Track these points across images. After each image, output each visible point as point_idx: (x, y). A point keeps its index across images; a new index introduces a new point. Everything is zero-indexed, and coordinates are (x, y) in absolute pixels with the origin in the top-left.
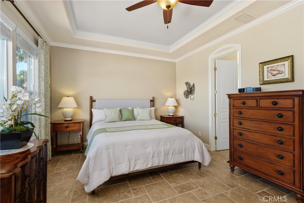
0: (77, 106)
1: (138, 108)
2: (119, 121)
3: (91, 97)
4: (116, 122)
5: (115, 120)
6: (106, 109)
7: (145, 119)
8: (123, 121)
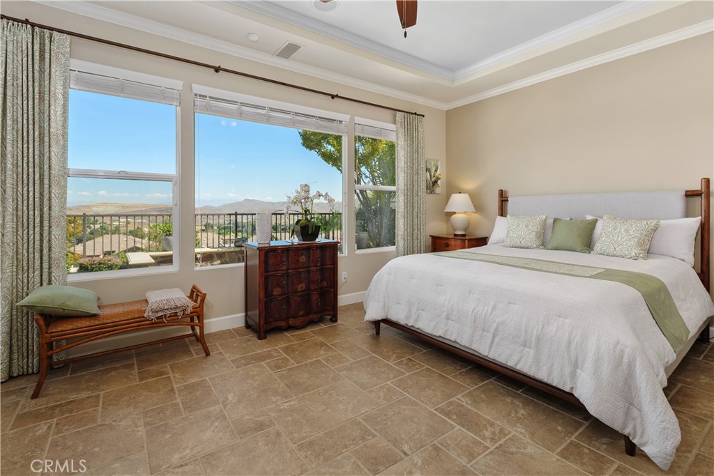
0: (474, 210)
1: (605, 217)
2: (538, 247)
3: (502, 191)
4: (528, 248)
5: (523, 244)
6: (512, 216)
7: (618, 252)
8: (548, 249)
